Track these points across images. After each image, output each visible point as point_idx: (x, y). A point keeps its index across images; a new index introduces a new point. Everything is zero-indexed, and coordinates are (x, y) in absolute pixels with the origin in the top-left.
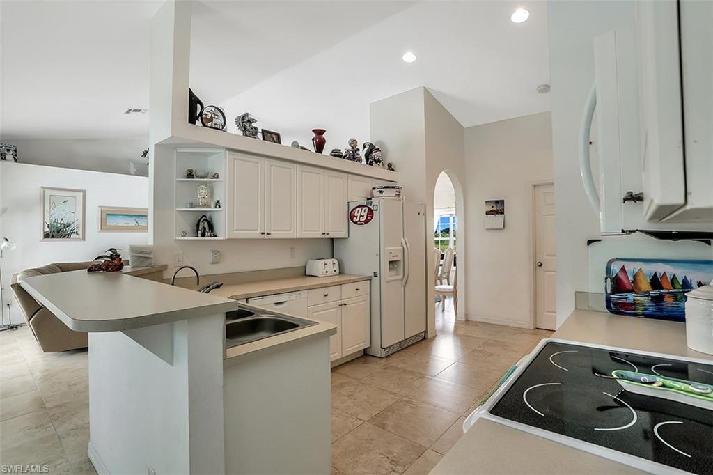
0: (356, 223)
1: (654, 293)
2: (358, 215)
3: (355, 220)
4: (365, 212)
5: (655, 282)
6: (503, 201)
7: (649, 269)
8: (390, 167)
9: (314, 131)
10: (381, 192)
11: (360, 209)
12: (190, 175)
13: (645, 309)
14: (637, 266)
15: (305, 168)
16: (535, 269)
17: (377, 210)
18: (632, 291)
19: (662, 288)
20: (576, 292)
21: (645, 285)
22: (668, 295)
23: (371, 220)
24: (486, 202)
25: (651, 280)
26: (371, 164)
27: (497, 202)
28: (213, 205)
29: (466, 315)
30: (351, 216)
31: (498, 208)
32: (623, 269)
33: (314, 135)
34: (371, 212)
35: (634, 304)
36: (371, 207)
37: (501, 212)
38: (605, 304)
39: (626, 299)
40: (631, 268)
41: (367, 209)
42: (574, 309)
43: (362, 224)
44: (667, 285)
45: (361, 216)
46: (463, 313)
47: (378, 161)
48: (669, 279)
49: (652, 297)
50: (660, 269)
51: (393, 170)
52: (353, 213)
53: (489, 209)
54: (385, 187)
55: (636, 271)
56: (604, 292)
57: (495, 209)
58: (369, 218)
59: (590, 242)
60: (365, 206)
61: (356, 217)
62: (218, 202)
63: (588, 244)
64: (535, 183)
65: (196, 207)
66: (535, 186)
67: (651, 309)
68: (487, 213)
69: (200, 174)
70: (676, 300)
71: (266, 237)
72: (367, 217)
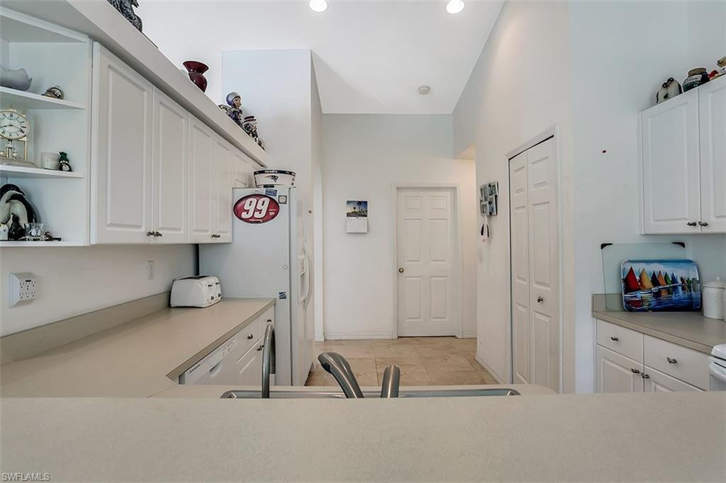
0: (246, 220)
1: (655, 289)
2: (252, 209)
3: (244, 215)
4: (264, 205)
5: (655, 280)
6: (366, 203)
7: (650, 269)
8: (260, 145)
10: (276, 178)
11: (254, 200)
13: (650, 305)
16: (397, 275)
17: (285, 203)
18: (639, 289)
19: (659, 285)
20: (593, 295)
21: (647, 282)
22: (664, 290)
23: (273, 217)
24: (348, 202)
25: (652, 278)
27: (360, 203)
28: (50, 163)
29: (325, 334)
30: (237, 210)
31: (360, 208)
32: (632, 271)
34: (274, 205)
36: (276, 198)
37: (363, 214)
39: (636, 297)
40: (637, 268)
41: (267, 201)
43: (259, 222)
44: (661, 281)
45: (256, 210)
46: (322, 331)
48: (663, 275)
49: (654, 293)
50: (657, 268)
51: (264, 150)
52: (239, 205)
53: (350, 210)
54: (280, 172)
55: (641, 271)
56: (619, 292)
57: (357, 210)
58: (272, 214)
59: (603, 246)
60: (265, 196)
61: (247, 211)
62: (63, 156)
63: (602, 248)
64: (398, 186)
66: (398, 188)
67: (653, 304)
68: (348, 215)
70: (669, 294)
71: (152, 240)
72: (268, 212)
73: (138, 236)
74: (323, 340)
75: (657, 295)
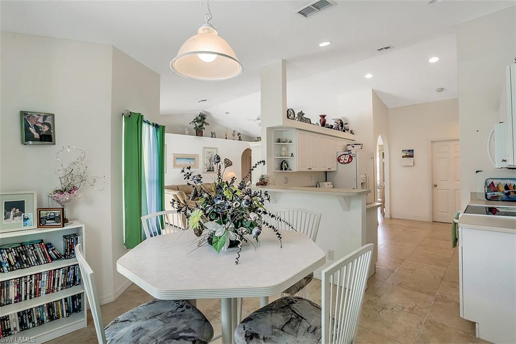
0: (342, 163)
1: (507, 191)
2: (343, 159)
3: (341, 161)
4: (347, 158)
5: (507, 187)
6: (413, 150)
7: (504, 182)
8: (351, 132)
9: (320, 116)
10: (353, 147)
11: (344, 156)
12: (279, 141)
13: (502, 198)
14: (499, 181)
15: (322, 136)
16: (433, 188)
17: (355, 157)
18: (496, 191)
19: (510, 190)
20: (471, 193)
21: (502, 188)
22: (512, 192)
23: (351, 161)
24: (403, 151)
25: (505, 187)
26: (344, 131)
27: (409, 151)
28: (290, 156)
29: (390, 215)
30: (339, 160)
31: (410, 154)
32: (492, 183)
33: (320, 118)
34: (351, 157)
35: (497, 196)
36: (351, 155)
37: (412, 156)
38: (485, 197)
39: (494, 194)
40: (495, 182)
41: (349, 156)
42: (470, 200)
43: (345, 164)
44: (511, 188)
45: (345, 159)
46: (389, 214)
47: (348, 130)
48: (513, 186)
49: (505, 193)
50: (508, 182)
51: (353, 134)
52: (339, 158)
53: (405, 154)
54: (355, 144)
55: (498, 183)
56: (484, 192)
57: (408, 154)
59: (477, 172)
62: (292, 154)
64: (432, 140)
65: (281, 156)
66: (432, 142)
67: (505, 198)
68: (403, 157)
69: (284, 140)
71: (310, 170)
72: (349, 160)
73: (306, 169)
74: (389, 217)
75: (508, 194)
